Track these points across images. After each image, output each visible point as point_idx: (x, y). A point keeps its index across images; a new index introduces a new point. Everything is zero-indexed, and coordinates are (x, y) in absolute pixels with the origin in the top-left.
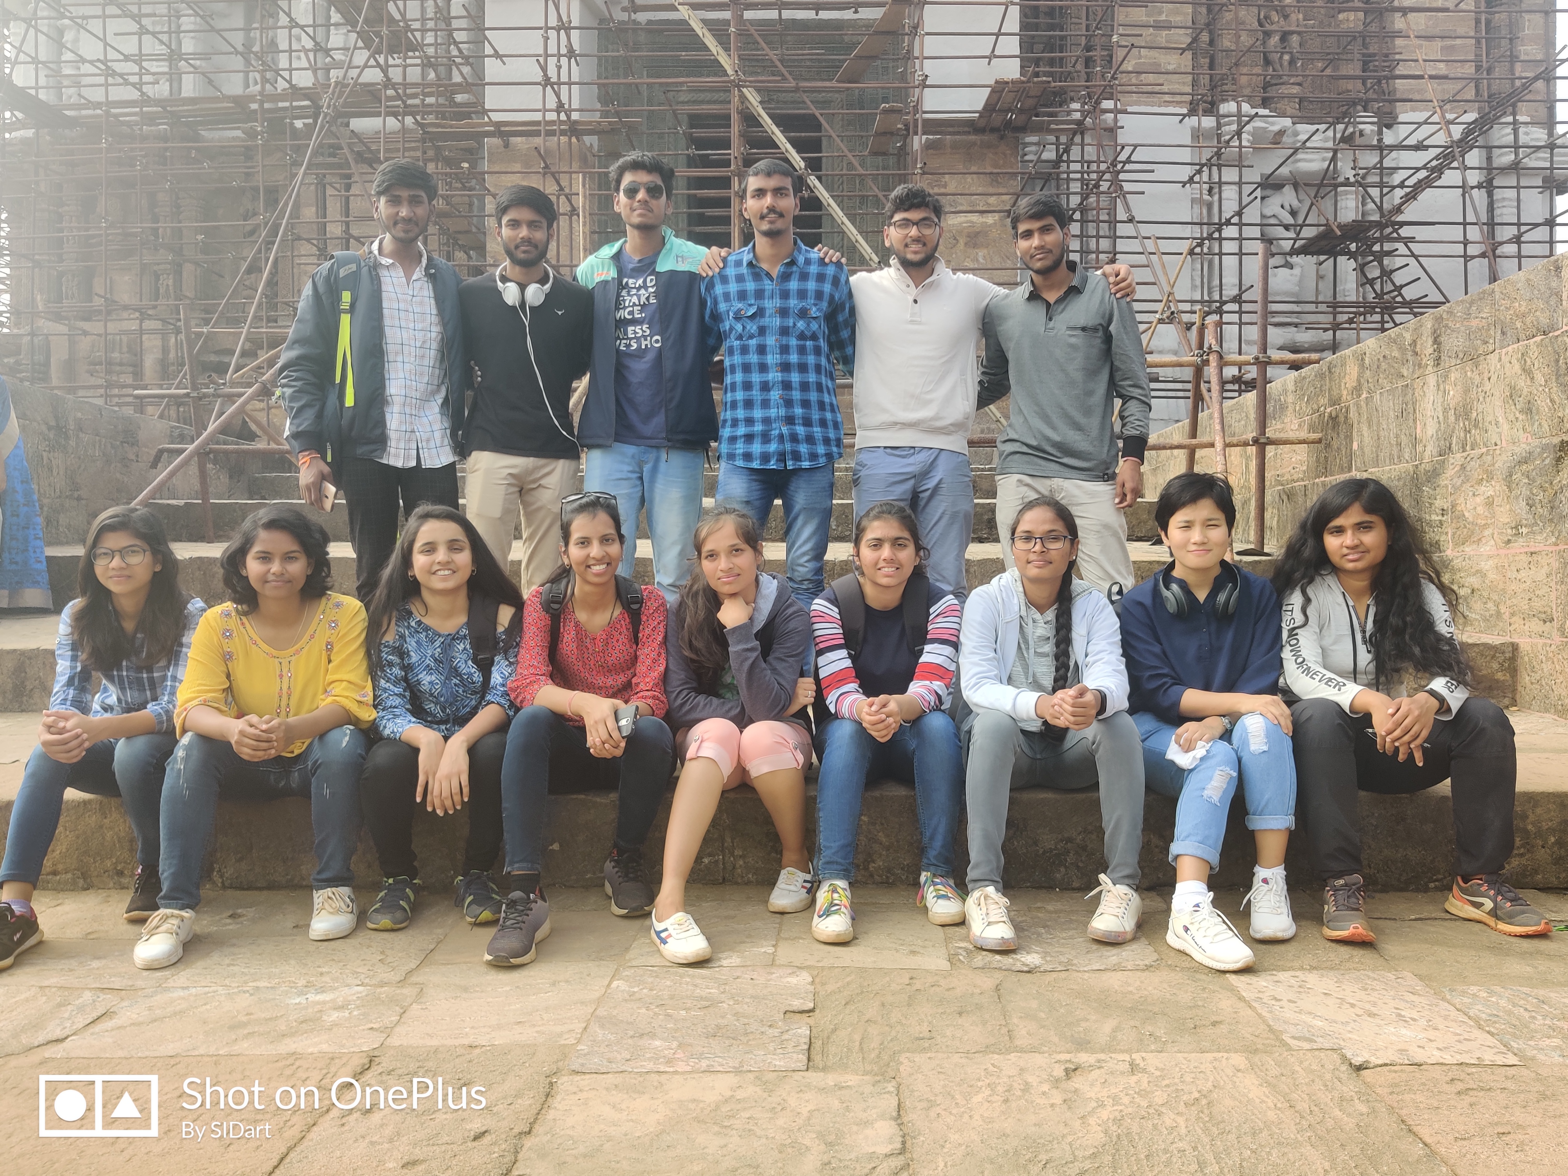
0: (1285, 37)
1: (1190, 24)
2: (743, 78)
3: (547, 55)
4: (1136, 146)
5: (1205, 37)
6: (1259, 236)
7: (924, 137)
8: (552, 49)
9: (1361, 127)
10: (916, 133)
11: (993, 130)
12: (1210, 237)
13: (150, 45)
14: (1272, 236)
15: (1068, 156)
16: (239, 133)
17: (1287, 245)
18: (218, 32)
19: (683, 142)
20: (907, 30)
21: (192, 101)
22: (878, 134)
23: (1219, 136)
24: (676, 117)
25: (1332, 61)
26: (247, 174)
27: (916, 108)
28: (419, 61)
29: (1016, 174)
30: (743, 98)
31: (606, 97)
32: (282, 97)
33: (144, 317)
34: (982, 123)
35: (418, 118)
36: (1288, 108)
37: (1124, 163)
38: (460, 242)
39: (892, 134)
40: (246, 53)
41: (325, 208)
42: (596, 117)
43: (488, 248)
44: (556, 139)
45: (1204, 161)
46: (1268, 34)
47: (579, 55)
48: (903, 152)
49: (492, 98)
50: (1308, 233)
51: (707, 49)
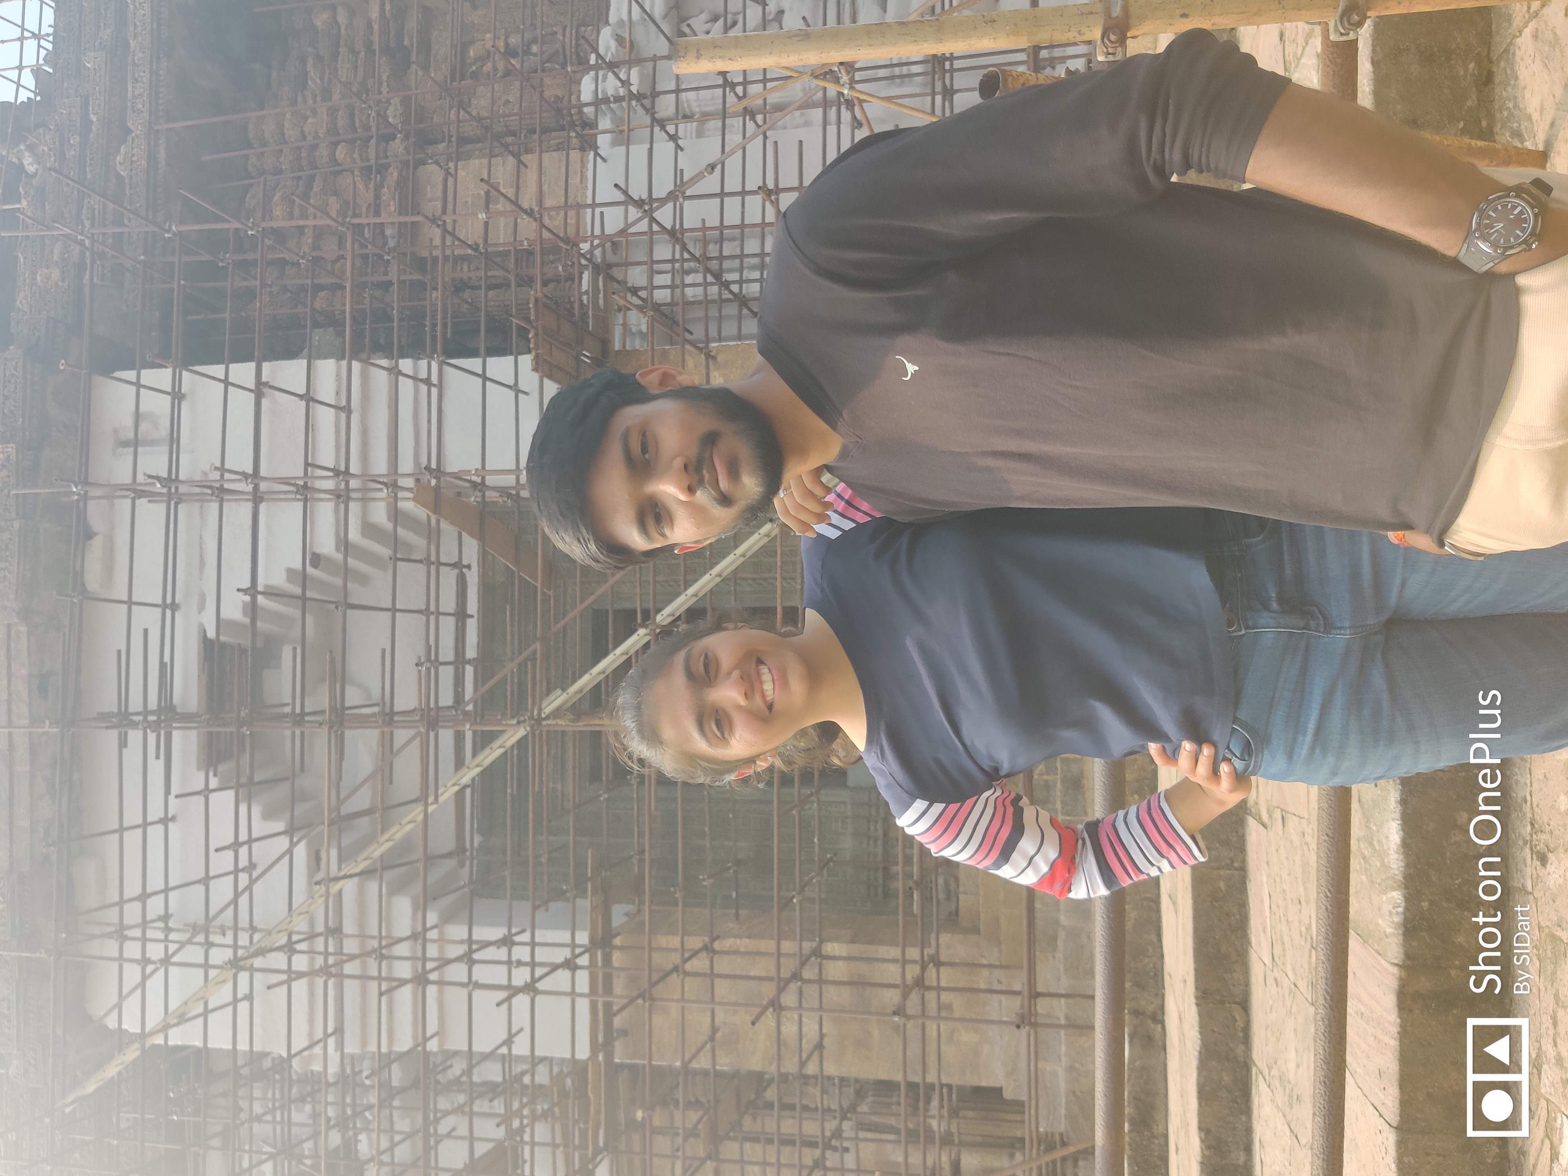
2: (527, 714)
30: (557, 714)
47: (512, 928)
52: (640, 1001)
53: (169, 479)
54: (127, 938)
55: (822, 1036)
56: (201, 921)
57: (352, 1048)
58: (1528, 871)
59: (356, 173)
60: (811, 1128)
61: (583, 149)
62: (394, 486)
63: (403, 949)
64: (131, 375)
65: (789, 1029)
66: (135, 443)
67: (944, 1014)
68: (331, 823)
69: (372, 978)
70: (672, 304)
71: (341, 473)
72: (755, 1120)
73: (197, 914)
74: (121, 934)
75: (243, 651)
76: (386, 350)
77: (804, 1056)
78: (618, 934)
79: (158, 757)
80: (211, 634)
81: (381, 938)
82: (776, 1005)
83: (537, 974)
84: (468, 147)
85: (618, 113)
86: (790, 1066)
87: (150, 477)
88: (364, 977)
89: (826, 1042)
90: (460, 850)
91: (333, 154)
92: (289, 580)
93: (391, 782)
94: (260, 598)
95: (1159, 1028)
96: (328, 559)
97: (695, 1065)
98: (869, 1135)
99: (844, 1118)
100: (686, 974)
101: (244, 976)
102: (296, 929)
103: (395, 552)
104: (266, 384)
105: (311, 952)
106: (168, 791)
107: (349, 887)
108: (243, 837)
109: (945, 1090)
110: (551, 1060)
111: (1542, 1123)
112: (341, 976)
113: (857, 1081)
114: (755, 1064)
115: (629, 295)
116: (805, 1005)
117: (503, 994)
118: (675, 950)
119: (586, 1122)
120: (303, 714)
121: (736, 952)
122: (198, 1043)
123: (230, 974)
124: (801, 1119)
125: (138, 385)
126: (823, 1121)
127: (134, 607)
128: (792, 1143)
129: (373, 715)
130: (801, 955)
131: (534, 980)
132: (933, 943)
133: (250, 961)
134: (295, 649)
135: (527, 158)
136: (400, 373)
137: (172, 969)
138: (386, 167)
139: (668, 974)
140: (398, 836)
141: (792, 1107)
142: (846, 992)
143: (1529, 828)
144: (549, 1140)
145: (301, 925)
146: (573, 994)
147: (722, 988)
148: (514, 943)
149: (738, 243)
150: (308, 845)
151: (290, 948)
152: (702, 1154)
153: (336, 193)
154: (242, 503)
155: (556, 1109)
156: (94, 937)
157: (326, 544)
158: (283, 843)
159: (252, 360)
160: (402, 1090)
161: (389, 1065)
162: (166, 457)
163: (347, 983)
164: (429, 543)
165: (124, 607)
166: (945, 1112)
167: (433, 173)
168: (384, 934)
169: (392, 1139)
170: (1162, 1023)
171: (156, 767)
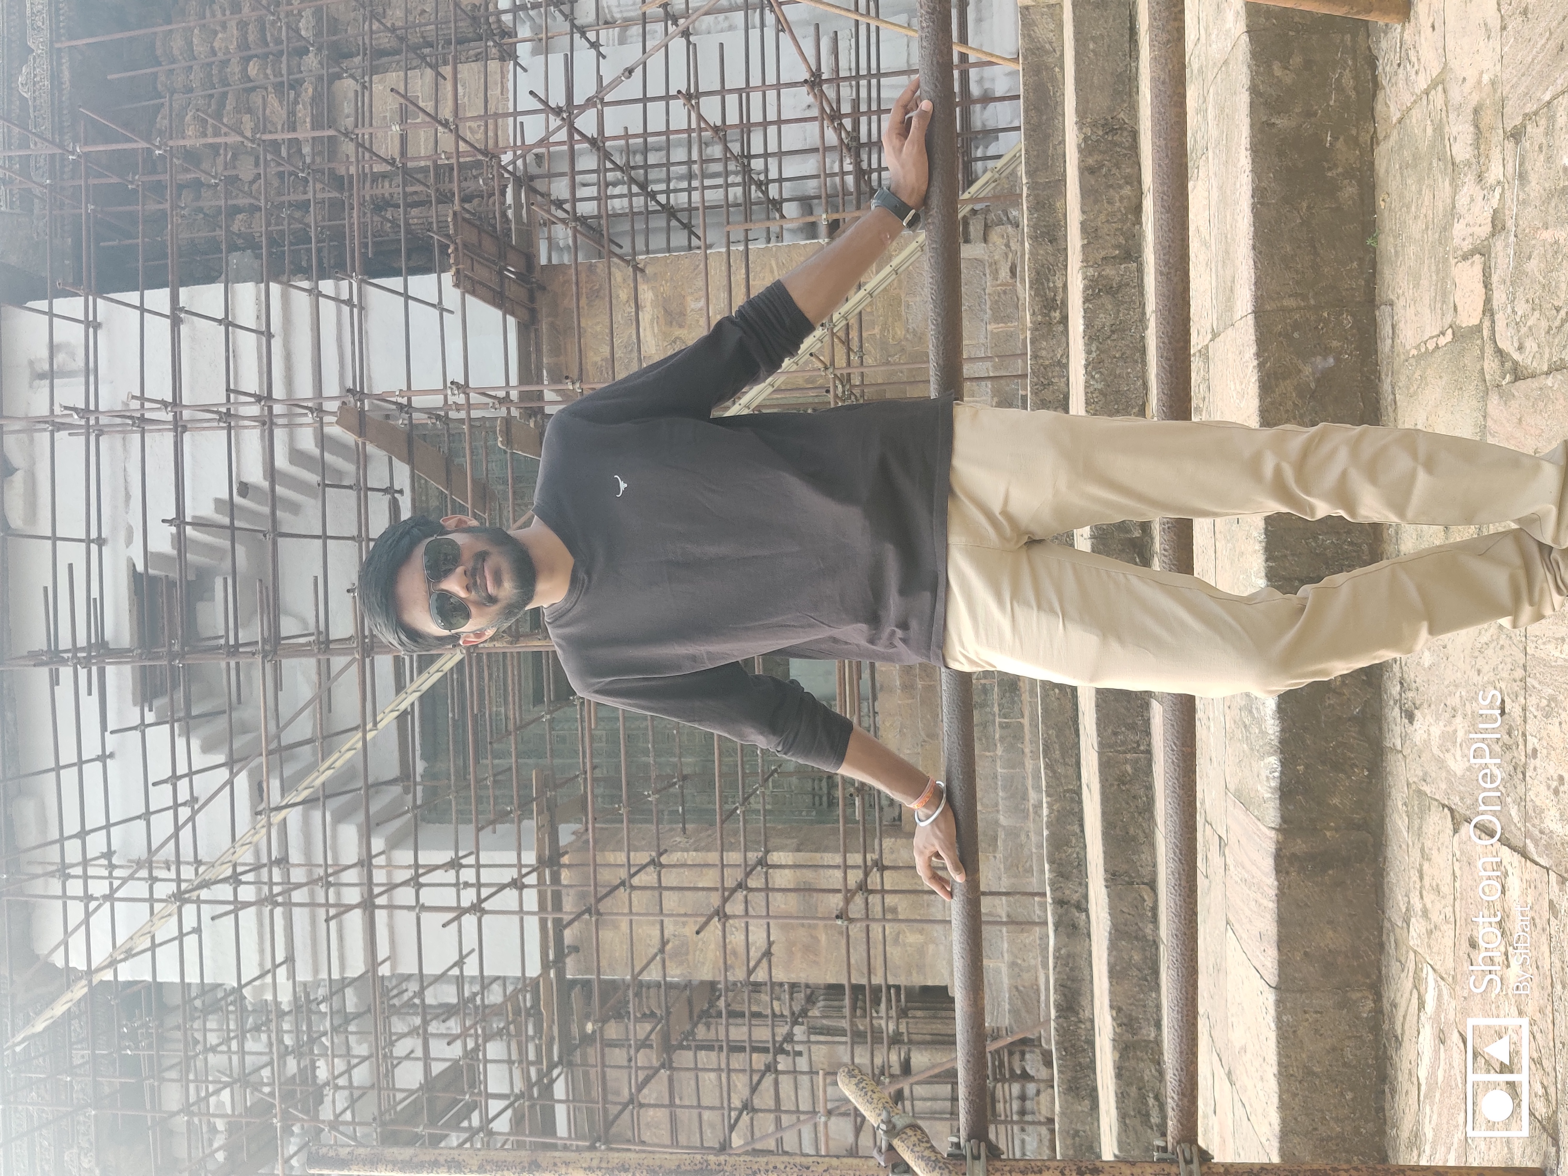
27: (501, 400)
34: (521, 312)
52: (587, 916)
53: (87, 410)
54: (69, 876)
55: (770, 944)
56: (144, 855)
57: (304, 975)
58: (1397, 730)
59: (270, 89)
60: (762, 1034)
61: (502, 59)
62: (319, 410)
63: (351, 876)
64: (43, 305)
65: (736, 938)
66: (51, 375)
67: (889, 916)
68: (270, 753)
69: (320, 905)
70: (599, 217)
71: (265, 398)
72: (708, 1028)
73: (139, 851)
74: (63, 872)
75: (171, 584)
76: (305, 272)
77: (752, 964)
78: (566, 853)
79: (90, 693)
80: (140, 568)
81: (326, 865)
82: (721, 914)
83: (483, 895)
84: (385, 60)
85: (538, 20)
86: (739, 974)
87: (66, 408)
88: (312, 905)
89: (774, 949)
90: (406, 776)
91: (245, 70)
92: (217, 510)
93: (330, 711)
94: (188, 528)
95: (1083, 916)
96: (257, 488)
97: (645, 977)
98: (822, 1038)
99: (795, 1023)
100: (633, 888)
101: (189, 910)
102: (240, 861)
103: (323, 479)
104: (182, 309)
105: (257, 883)
106: (104, 728)
107: (294, 816)
108: (182, 769)
109: (892, 991)
110: (504, 979)
111: (1411, 974)
112: (289, 905)
113: (807, 986)
114: (706, 973)
115: (553, 208)
116: (751, 912)
117: (451, 915)
118: (622, 866)
119: (540, 1038)
120: (237, 645)
121: (684, 865)
122: (149, 978)
123: (174, 907)
124: (750, 1025)
125: (51, 314)
126: (773, 1026)
127: (58, 543)
128: (742, 1049)
129: (309, 644)
130: (746, 865)
131: (481, 901)
132: (877, 847)
133: (196, 893)
134: (225, 580)
135: (447, 70)
136: (320, 294)
137: (117, 904)
138: (300, 82)
139: (616, 888)
140: (338, 764)
141: (742, 1015)
142: (792, 898)
143: (1398, 688)
144: (505, 1057)
145: (246, 856)
146: (521, 912)
147: (671, 901)
148: (462, 866)
149: (664, 153)
150: (250, 775)
151: (235, 880)
152: (656, 1063)
153: (249, 111)
154: (165, 433)
155: (512, 1027)
156: (37, 876)
157: (254, 474)
158: (223, 774)
159: (166, 286)
160: (357, 1016)
161: (342, 990)
162: (83, 389)
163: (296, 911)
164: (358, 468)
165: (49, 543)
166: (893, 1013)
167: (348, 86)
168: (330, 862)
169: (349, 1062)
170: (1086, 910)
171: (90, 704)
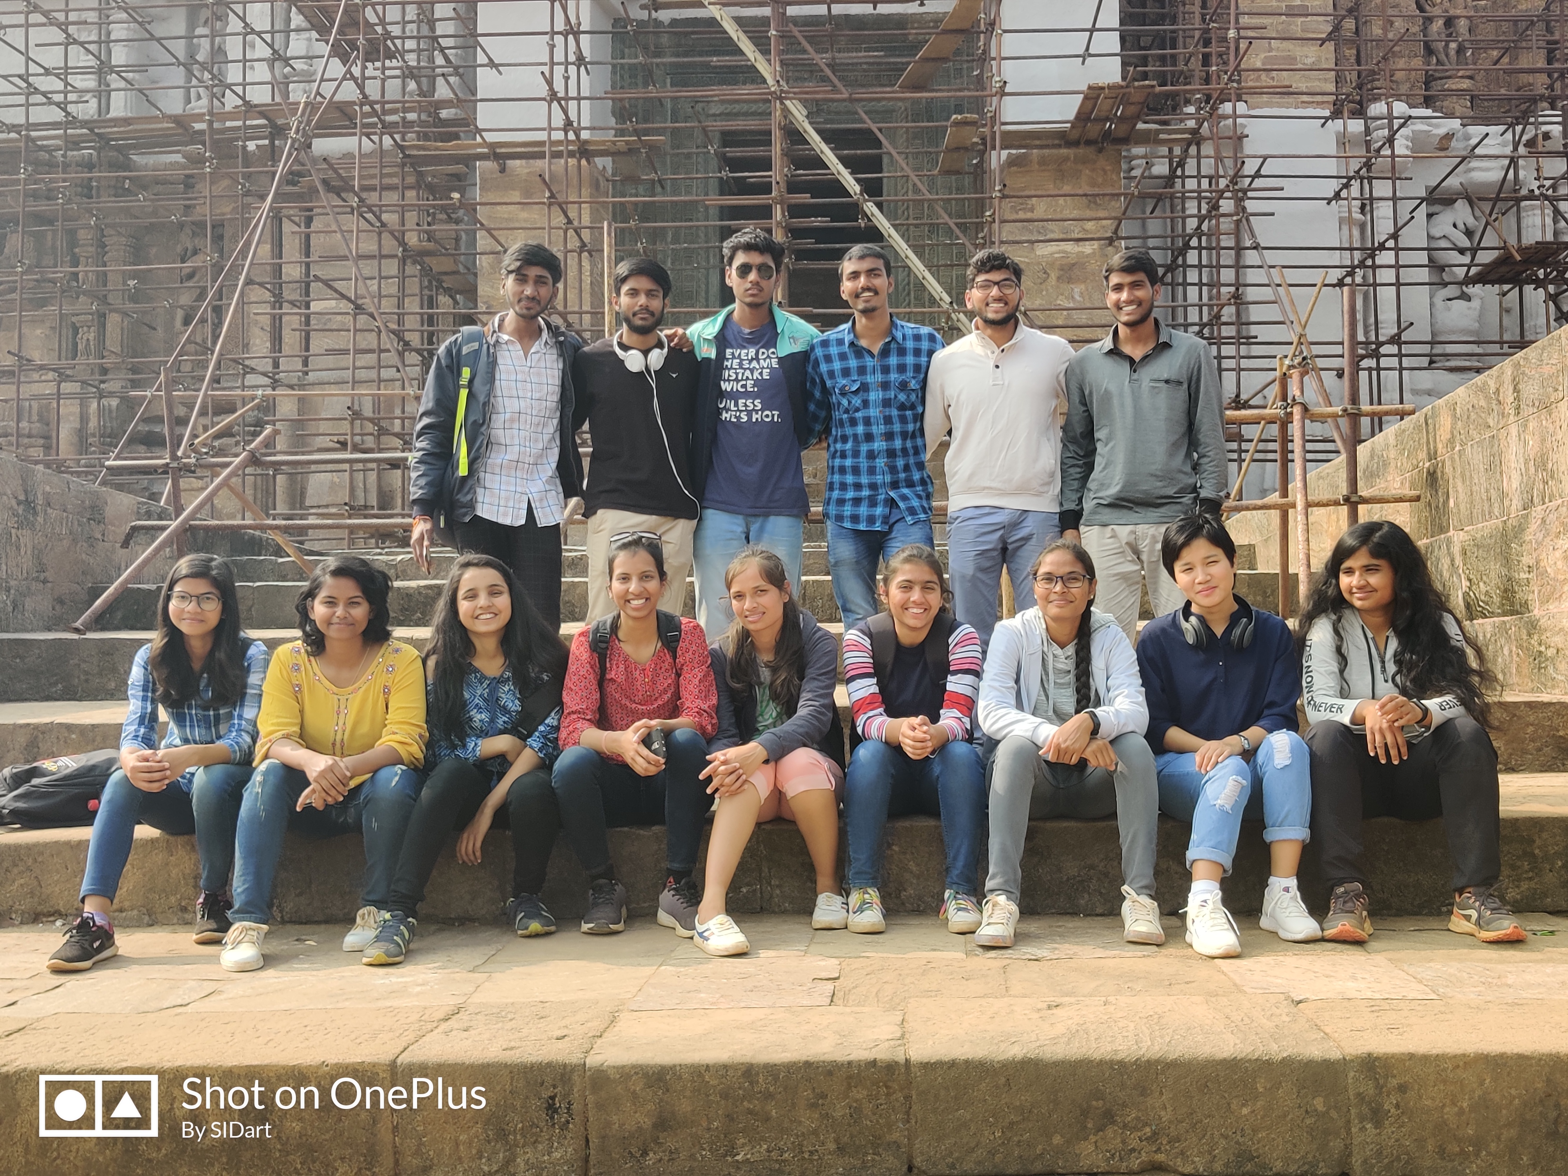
0: (1449, 22)
1: (1330, 9)
2: (786, 88)
3: (552, 64)
4: (1265, 158)
5: (1349, 24)
6: (1427, 262)
7: (1004, 153)
8: (559, 57)
9: (1545, 128)
10: (994, 148)
11: (1089, 143)
12: (1362, 265)
13: (79, 58)
14: (1442, 262)
15: (1183, 171)
16: (178, 158)
17: (1461, 272)
18: (158, 40)
19: (714, 163)
20: (983, 28)
21: (126, 121)
22: (948, 150)
23: (1368, 144)
24: (707, 136)
25: (1511, 49)
26: (187, 207)
27: (993, 118)
28: (397, 72)
29: (1119, 195)
30: (786, 111)
31: (621, 113)
32: (232, 116)
33: (63, 377)
34: (1075, 135)
35: (397, 137)
36: (1457, 107)
37: (1254, 177)
38: (445, 285)
39: (966, 149)
40: (189, 64)
41: (281, 245)
42: (610, 135)
43: (480, 291)
44: (562, 161)
45: (1352, 174)
46: (1429, 20)
47: (590, 63)
48: (980, 172)
49: (485, 116)
50: (1485, 257)
51: (742, 53)
61: (1334, 106)
78: (589, 163)
97: (481, 234)
135: (1329, 46)
149: (1233, 263)
